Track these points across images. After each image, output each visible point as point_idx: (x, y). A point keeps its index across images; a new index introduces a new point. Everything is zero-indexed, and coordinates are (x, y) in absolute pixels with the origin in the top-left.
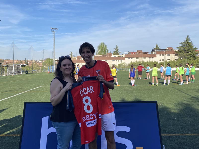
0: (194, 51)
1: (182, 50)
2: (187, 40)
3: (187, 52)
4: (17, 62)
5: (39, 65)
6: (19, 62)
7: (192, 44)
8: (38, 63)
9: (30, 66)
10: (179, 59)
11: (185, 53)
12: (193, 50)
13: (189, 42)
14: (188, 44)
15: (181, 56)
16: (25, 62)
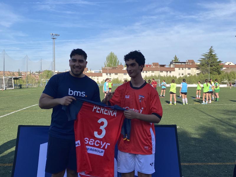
0: (218, 65)
1: (204, 63)
2: (211, 51)
3: (211, 66)
4: (8, 74)
5: (35, 78)
6: (11, 74)
7: (216, 57)
8: (34, 76)
9: (24, 79)
10: (202, 74)
11: (208, 67)
12: (218, 63)
13: (213, 54)
14: (212, 57)
15: (203, 70)
16: (18, 74)
